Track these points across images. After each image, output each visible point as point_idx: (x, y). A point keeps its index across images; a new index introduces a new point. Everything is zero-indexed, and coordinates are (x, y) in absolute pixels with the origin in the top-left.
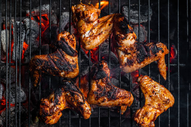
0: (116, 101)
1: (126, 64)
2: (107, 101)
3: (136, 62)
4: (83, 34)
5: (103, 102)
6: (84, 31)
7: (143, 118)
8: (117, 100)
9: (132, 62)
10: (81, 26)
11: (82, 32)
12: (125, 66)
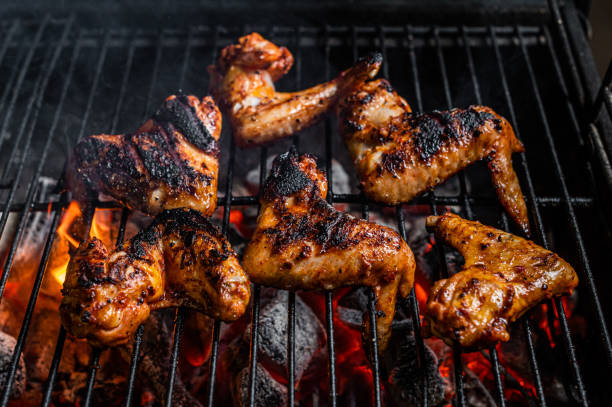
0: (348, 254)
1: (378, 171)
2: (318, 255)
3: (413, 158)
4: (236, 101)
5: (301, 258)
6: (240, 92)
7: (461, 296)
8: (354, 251)
9: (401, 161)
10: (232, 82)
11: (235, 97)
12: (378, 177)
